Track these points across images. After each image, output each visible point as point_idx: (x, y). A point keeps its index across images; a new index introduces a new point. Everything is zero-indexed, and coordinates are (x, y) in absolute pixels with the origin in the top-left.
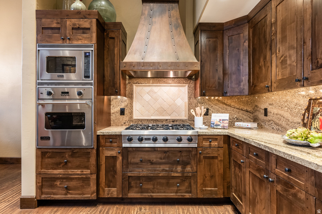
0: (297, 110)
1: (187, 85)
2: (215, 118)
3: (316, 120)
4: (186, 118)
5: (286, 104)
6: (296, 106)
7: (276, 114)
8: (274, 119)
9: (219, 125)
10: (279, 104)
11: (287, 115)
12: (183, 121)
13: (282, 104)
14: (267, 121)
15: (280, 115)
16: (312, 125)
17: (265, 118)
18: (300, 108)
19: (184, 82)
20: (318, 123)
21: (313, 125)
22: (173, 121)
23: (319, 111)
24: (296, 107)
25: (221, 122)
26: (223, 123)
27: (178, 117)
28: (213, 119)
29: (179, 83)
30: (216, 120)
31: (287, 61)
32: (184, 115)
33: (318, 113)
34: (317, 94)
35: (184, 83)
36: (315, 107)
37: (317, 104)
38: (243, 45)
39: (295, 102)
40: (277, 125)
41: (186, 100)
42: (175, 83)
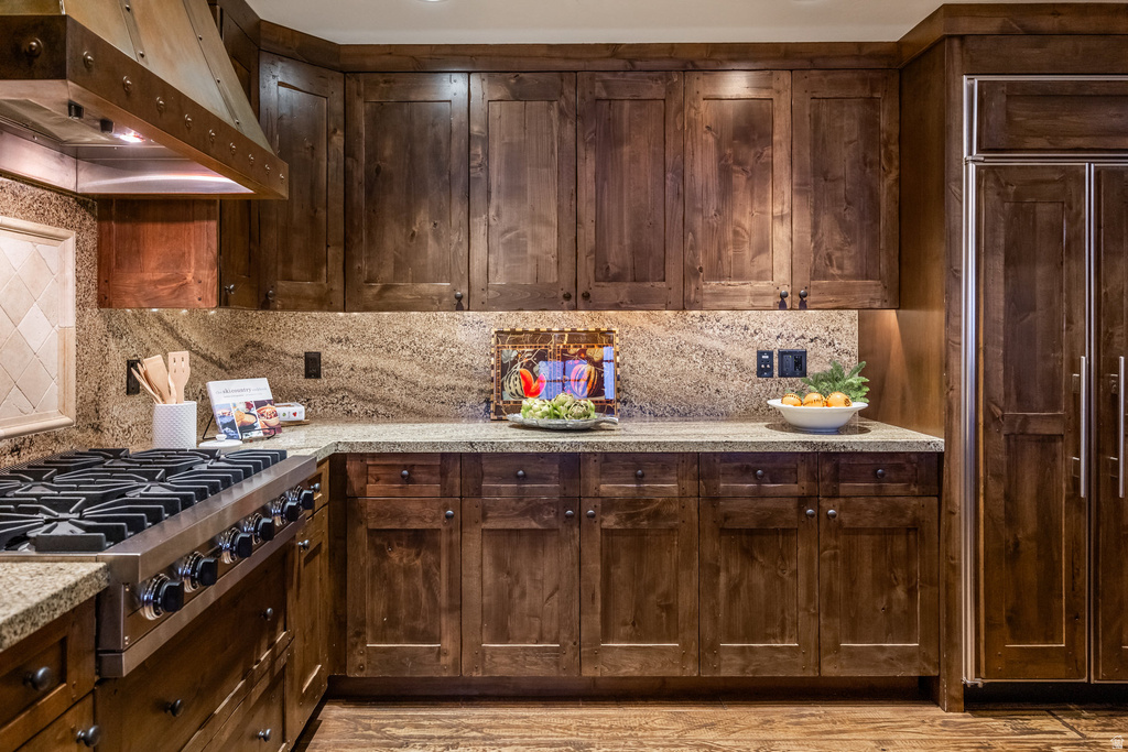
0: (445, 357)
1: (72, 236)
2: (230, 401)
3: (513, 378)
4: (66, 420)
5: (406, 342)
6: (441, 345)
7: (365, 369)
8: (353, 383)
9: (251, 427)
10: (378, 340)
11: (407, 369)
12: (56, 439)
13: (390, 340)
14: (316, 392)
15: (382, 371)
16: (503, 389)
17: (311, 383)
18: (455, 351)
19: (63, 215)
20: (517, 382)
21: (507, 389)
22: (16, 450)
23: (517, 357)
24: (442, 348)
25: (254, 411)
26: (262, 415)
27: (31, 419)
28: (222, 407)
29: (41, 217)
30: (235, 406)
31: (526, 245)
32: (55, 401)
33: (514, 362)
34: (502, 321)
35: (60, 223)
36: (505, 350)
37: (509, 343)
38: (328, 139)
39: (440, 336)
40: (370, 401)
41: (69, 317)
42: (24, 213)
